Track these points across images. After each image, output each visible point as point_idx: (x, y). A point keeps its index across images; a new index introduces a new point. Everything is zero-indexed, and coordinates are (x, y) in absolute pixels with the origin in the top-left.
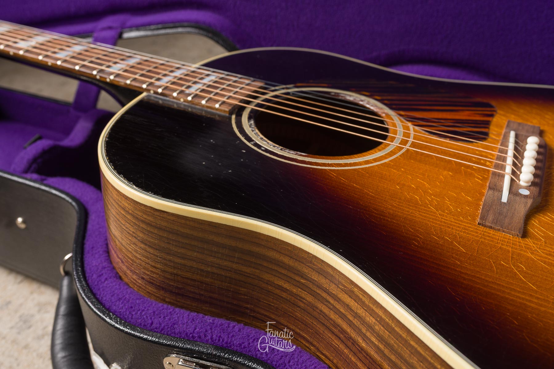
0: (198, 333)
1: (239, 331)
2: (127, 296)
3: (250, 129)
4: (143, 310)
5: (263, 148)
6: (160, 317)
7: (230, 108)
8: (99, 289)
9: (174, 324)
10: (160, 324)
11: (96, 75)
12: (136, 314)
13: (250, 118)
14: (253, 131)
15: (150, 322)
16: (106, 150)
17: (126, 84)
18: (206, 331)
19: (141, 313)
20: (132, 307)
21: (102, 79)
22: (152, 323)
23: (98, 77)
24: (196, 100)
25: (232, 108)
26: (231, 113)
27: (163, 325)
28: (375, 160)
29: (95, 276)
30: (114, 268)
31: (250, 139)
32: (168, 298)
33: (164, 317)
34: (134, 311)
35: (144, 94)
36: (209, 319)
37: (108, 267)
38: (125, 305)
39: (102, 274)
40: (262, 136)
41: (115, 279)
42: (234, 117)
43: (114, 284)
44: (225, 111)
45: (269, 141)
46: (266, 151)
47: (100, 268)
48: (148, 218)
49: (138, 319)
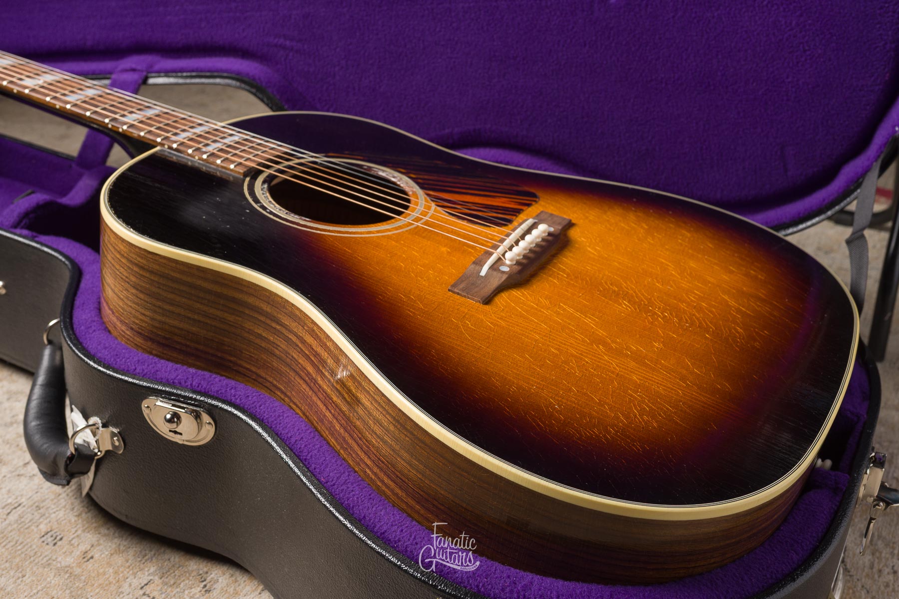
1: (220, 381)
2: (114, 346)
3: (261, 192)
4: (129, 358)
5: (268, 211)
6: (144, 365)
7: (245, 170)
8: (86, 339)
9: (157, 371)
10: (143, 370)
11: (108, 124)
12: (120, 361)
13: (264, 182)
14: (263, 194)
15: (134, 367)
16: (109, 197)
17: (139, 136)
18: (187, 379)
19: (126, 360)
20: (117, 355)
21: (115, 129)
22: (136, 369)
23: (110, 126)
24: (211, 159)
25: (248, 170)
26: (245, 175)
27: (145, 371)
28: (378, 232)
29: (82, 328)
30: (103, 323)
31: (257, 201)
32: (156, 350)
33: (148, 365)
34: (119, 358)
35: (158, 148)
36: (192, 370)
37: (98, 321)
38: (110, 353)
39: (91, 326)
40: (271, 199)
41: (104, 331)
42: (248, 179)
43: (102, 335)
44: (239, 173)
45: (277, 205)
46: (271, 213)
47: (89, 321)
48: (141, 261)
49: (122, 365)
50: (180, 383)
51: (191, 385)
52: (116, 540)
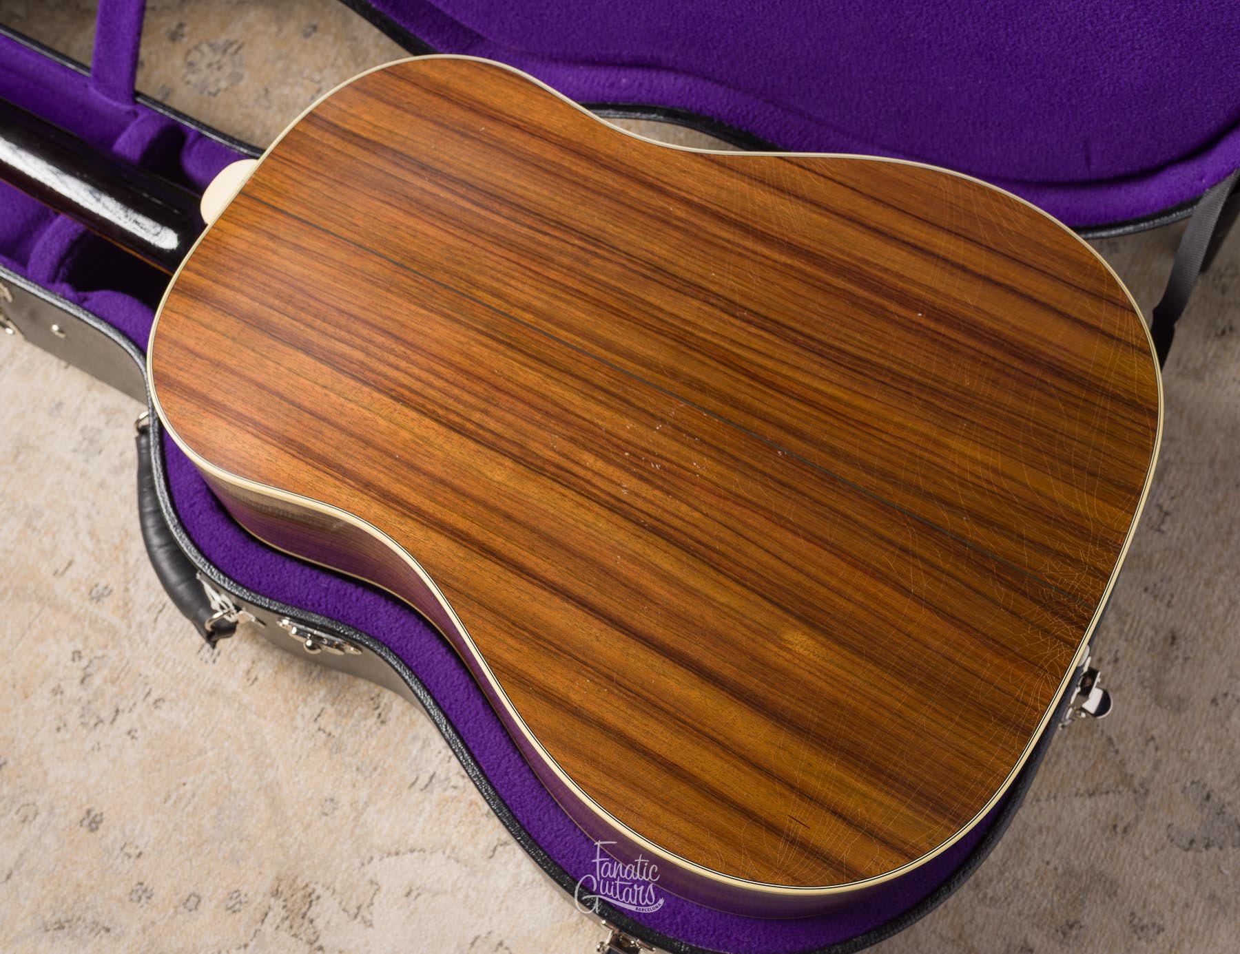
0: (311, 600)
2: (228, 543)
4: (248, 565)
12: (241, 568)
15: (257, 580)
22: (260, 583)
29: (186, 505)
33: (273, 576)
39: (195, 503)
47: (191, 493)
50: (313, 605)
51: (326, 608)
52: (276, 653)
